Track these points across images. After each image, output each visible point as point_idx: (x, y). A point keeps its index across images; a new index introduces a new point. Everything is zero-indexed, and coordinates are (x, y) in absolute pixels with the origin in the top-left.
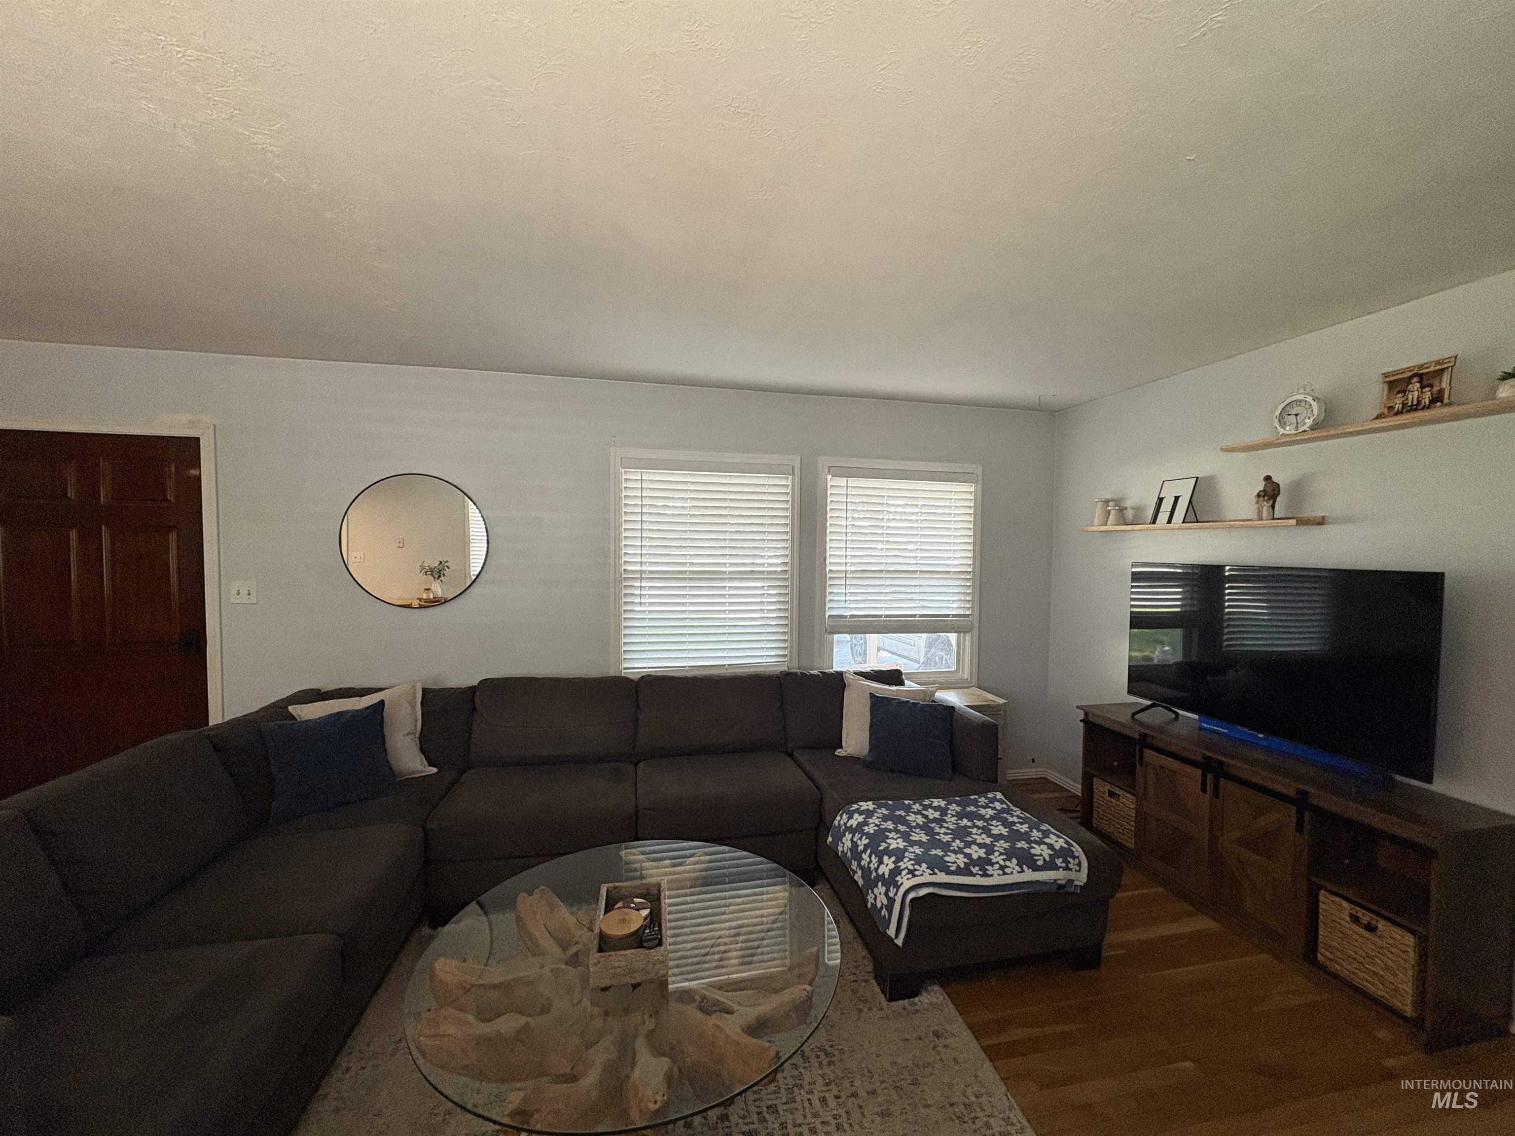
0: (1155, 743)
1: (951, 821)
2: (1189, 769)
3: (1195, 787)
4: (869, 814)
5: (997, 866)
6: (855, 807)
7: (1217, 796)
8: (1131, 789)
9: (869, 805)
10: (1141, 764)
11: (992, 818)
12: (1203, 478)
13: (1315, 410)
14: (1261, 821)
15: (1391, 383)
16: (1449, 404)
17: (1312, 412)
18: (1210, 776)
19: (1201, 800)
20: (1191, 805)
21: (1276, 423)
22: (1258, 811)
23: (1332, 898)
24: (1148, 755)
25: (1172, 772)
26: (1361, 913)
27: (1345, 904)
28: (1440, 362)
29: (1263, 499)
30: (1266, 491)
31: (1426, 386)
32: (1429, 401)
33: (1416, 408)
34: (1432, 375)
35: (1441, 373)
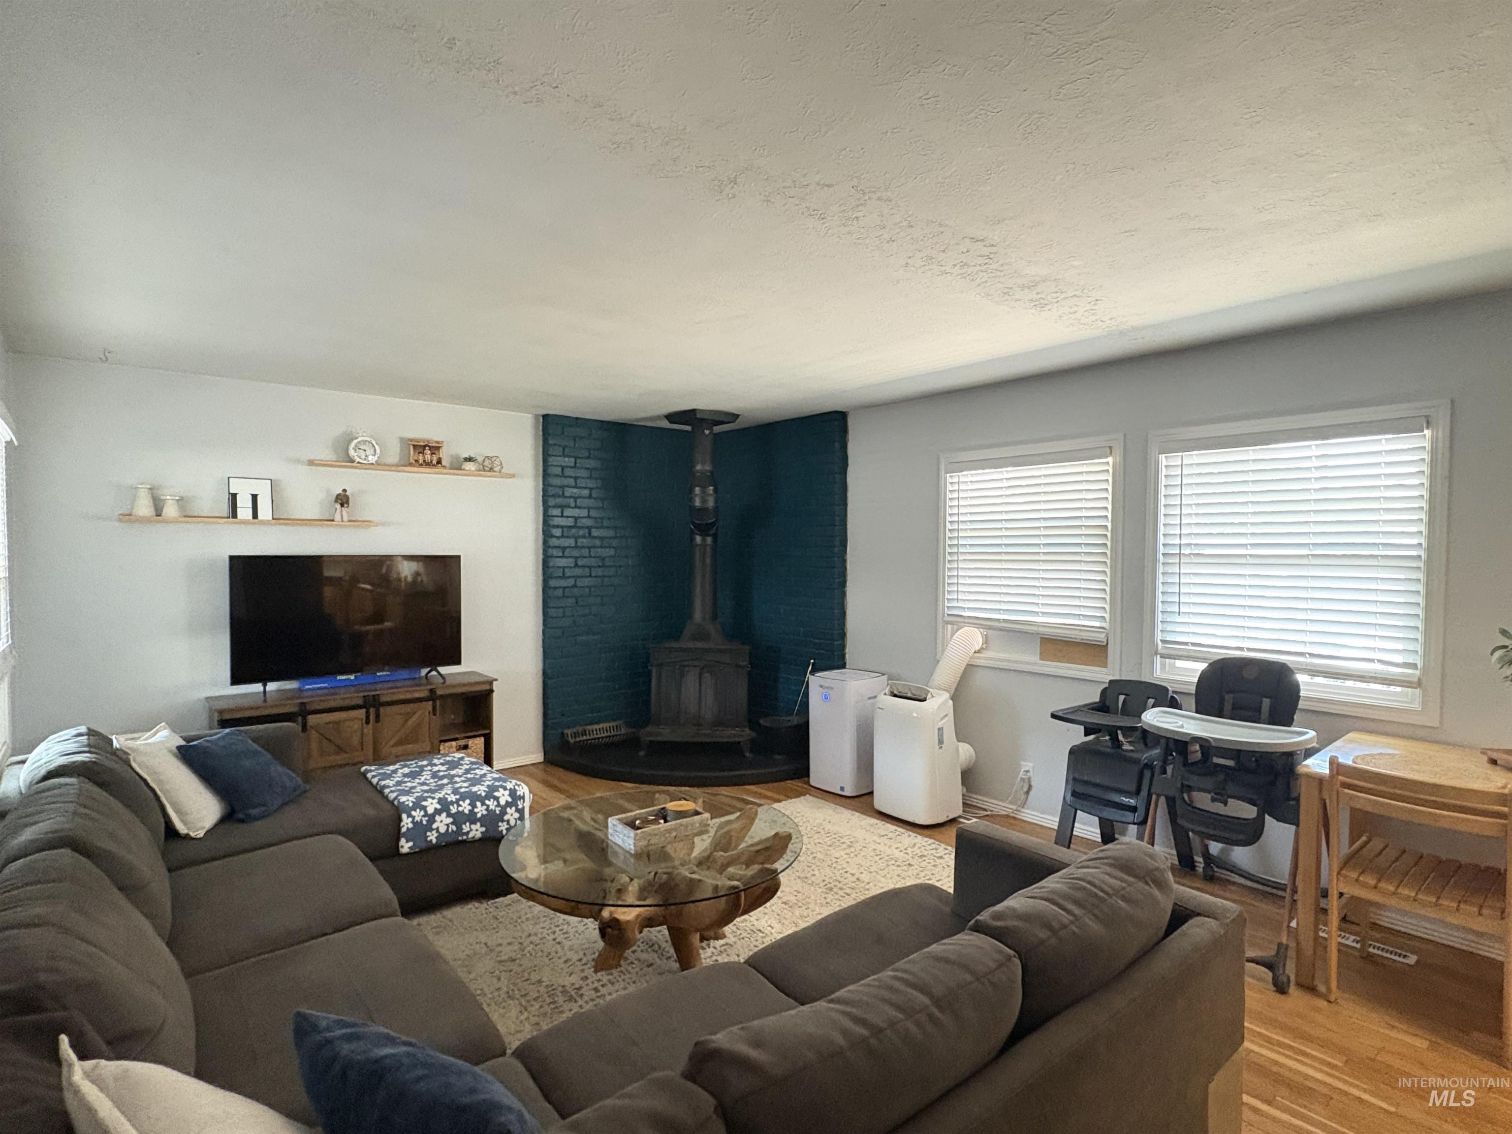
0: (317, 707)
2: (351, 714)
3: (359, 724)
7: (378, 721)
10: (305, 731)
12: (276, 481)
13: (378, 451)
14: (410, 722)
15: (414, 446)
16: (444, 467)
17: (375, 451)
18: (372, 710)
19: (365, 731)
20: (356, 740)
21: (352, 453)
22: (408, 716)
23: (447, 744)
24: (312, 719)
25: (337, 723)
26: (462, 743)
27: (454, 743)
28: (438, 442)
29: (342, 505)
30: (343, 500)
31: (432, 454)
32: (434, 462)
33: (428, 464)
34: (435, 449)
35: (438, 448)
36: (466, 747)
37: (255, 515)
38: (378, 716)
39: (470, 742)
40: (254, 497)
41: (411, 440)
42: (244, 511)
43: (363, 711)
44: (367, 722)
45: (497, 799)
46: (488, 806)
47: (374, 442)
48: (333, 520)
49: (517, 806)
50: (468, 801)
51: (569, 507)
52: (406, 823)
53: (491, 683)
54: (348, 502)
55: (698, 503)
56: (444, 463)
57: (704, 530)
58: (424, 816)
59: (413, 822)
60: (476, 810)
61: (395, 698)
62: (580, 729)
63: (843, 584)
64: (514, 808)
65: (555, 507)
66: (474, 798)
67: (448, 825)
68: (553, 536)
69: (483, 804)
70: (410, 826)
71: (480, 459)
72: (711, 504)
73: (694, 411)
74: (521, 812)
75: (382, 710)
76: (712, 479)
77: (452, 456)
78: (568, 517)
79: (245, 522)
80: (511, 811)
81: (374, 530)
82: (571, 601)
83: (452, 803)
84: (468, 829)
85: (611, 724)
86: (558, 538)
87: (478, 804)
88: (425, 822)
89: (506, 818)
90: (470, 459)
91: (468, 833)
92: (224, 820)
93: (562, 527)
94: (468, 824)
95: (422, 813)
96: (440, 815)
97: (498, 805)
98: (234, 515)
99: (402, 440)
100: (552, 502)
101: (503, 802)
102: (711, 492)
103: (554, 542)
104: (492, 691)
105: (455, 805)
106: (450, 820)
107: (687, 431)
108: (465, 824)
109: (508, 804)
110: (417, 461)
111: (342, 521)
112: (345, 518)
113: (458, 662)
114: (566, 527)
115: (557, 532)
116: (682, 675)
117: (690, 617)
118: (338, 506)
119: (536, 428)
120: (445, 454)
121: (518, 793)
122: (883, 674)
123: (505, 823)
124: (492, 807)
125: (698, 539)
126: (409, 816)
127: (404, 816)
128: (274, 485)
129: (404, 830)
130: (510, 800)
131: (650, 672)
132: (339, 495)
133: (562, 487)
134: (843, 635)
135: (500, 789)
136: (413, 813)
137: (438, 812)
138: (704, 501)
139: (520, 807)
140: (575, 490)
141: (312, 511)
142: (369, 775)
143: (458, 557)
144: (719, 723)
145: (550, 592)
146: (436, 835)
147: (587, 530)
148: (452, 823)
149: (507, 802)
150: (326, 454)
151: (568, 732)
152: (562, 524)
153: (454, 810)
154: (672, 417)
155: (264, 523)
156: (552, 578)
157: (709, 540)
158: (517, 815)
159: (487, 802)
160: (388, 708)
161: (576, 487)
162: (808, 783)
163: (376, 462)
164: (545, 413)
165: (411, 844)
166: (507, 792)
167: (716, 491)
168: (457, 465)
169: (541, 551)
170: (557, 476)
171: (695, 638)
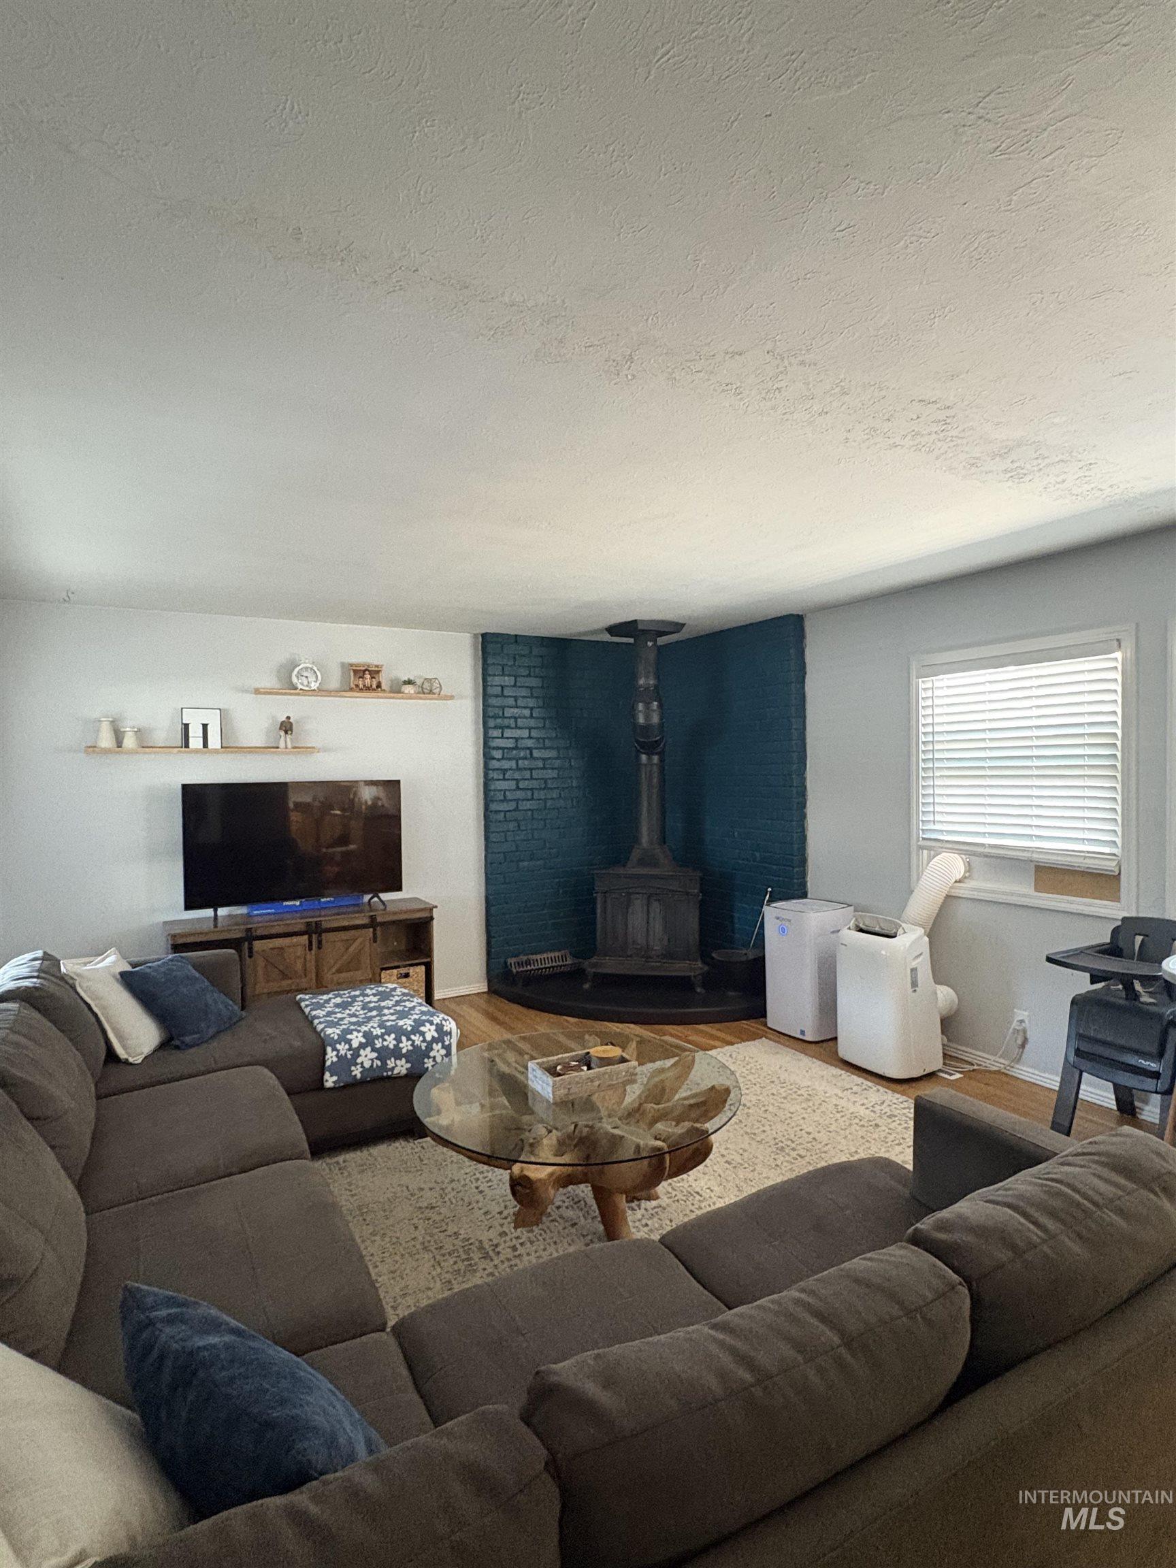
3: (302, 950)
7: (319, 947)
12: (225, 710)
13: (319, 677)
14: (351, 949)
15: (355, 672)
16: (384, 690)
17: (317, 677)
18: (314, 936)
19: (308, 957)
20: (299, 966)
21: (294, 680)
22: (348, 943)
23: (388, 972)
24: (258, 945)
25: (281, 949)
26: (403, 971)
27: (395, 971)
28: (377, 666)
29: (286, 732)
30: (287, 727)
31: (372, 678)
32: (374, 686)
33: (368, 688)
34: (375, 673)
35: (378, 672)
36: (407, 975)
37: (205, 745)
38: (320, 942)
39: (411, 970)
40: (205, 727)
41: (351, 665)
42: (196, 742)
43: (306, 937)
44: (310, 949)
45: (423, 1034)
46: (414, 1041)
47: (315, 668)
48: (278, 748)
49: (443, 1042)
50: (393, 1036)
51: (508, 727)
52: (331, 1056)
53: (431, 910)
54: (292, 730)
55: (641, 720)
56: (384, 686)
57: (650, 748)
58: (349, 1050)
59: (337, 1056)
60: (401, 1045)
61: (336, 925)
62: (525, 958)
63: (803, 805)
64: (440, 1044)
65: (495, 727)
66: (400, 1033)
67: (372, 1060)
68: (494, 759)
69: (409, 1039)
70: (335, 1059)
71: (419, 682)
72: (655, 719)
73: (635, 621)
74: (448, 1048)
75: (324, 935)
76: (657, 693)
77: (392, 681)
78: (507, 738)
79: (196, 751)
80: (437, 1047)
81: (319, 756)
82: (512, 826)
83: (377, 1037)
84: (393, 1065)
85: (557, 954)
86: (498, 760)
87: (404, 1039)
88: (349, 1056)
89: (432, 1054)
90: (409, 682)
91: (393, 1069)
92: (164, 1046)
93: (503, 749)
94: (393, 1059)
95: (347, 1046)
96: (364, 1049)
97: (424, 1041)
98: (187, 746)
99: (343, 665)
100: (491, 723)
101: (429, 1038)
102: (655, 708)
103: (494, 764)
104: (432, 918)
105: (380, 1040)
106: (375, 1055)
107: (630, 644)
108: (390, 1059)
109: (434, 1040)
110: (357, 686)
111: (286, 748)
112: (289, 746)
113: (399, 888)
114: (507, 748)
115: (497, 754)
116: (629, 903)
117: (636, 840)
118: (282, 733)
119: (475, 648)
120: (384, 678)
121: (445, 1029)
122: (849, 906)
123: (431, 1060)
124: (417, 1043)
125: (644, 757)
126: (334, 1049)
127: (329, 1049)
128: (224, 715)
129: (328, 1063)
130: (436, 1035)
131: (594, 901)
132: (283, 723)
133: (503, 708)
134: (803, 861)
135: (427, 1024)
136: (338, 1046)
137: (362, 1046)
138: (647, 717)
139: (447, 1043)
140: (516, 710)
141: (257, 740)
142: (303, 1004)
143: (398, 782)
144: (669, 955)
145: (493, 816)
146: (360, 1070)
147: (528, 751)
148: (377, 1058)
149: (433, 1037)
150: (270, 682)
151: (511, 961)
152: (504, 746)
153: (378, 1044)
154: (613, 630)
155: (215, 751)
156: (492, 801)
157: (656, 759)
158: (443, 1052)
159: (413, 1037)
160: (331, 936)
161: (517, 707)
162: (765, 1024)
163: (318, 688)
164: (484, 632)
165: (335, 1078)
166: (433, 1028)
167: (661, 706)
168: (397, 689)
169: (482, 775)
170: (497, 696)
171: (642, 862)
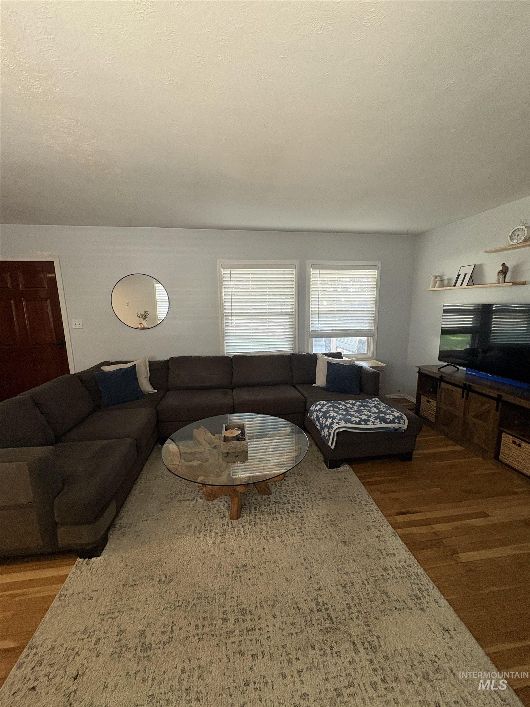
0: (446, 380)
1: (356, 408)
2: (457, 389)
3: (459, 396)
4: (324, 405)
5: (371, 422)
6: (318, 403)
7: (467, 399)
8: (435, 399)
9: (325, 402)
10: (440, 389)
11: (372, 407)
12: (477, 265)
14: (484, 408)
17: (524, 233)
18: (466, 392)
19: (462, 401)
21: (509, 239)
22: (482, 403)
23: (507, 436)
24: (443, 385)
25: (452, 391)
26: (516, 440)
27: (511, 437)
30: (503, 271)
36: (519, 445)
37: (461, 285)
38: (467, 395)
39: (523, 444)
40: (466, 274)
42: (459, 283)
43: (462, 390)
44: (463, 397)
47: (524, 228)
54: (507, 272)
61: (479, 390)
75: (471, 392)
98: (455, 285)
128: (475, 268)
155: (463, 288)
160: (473, 394)
